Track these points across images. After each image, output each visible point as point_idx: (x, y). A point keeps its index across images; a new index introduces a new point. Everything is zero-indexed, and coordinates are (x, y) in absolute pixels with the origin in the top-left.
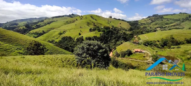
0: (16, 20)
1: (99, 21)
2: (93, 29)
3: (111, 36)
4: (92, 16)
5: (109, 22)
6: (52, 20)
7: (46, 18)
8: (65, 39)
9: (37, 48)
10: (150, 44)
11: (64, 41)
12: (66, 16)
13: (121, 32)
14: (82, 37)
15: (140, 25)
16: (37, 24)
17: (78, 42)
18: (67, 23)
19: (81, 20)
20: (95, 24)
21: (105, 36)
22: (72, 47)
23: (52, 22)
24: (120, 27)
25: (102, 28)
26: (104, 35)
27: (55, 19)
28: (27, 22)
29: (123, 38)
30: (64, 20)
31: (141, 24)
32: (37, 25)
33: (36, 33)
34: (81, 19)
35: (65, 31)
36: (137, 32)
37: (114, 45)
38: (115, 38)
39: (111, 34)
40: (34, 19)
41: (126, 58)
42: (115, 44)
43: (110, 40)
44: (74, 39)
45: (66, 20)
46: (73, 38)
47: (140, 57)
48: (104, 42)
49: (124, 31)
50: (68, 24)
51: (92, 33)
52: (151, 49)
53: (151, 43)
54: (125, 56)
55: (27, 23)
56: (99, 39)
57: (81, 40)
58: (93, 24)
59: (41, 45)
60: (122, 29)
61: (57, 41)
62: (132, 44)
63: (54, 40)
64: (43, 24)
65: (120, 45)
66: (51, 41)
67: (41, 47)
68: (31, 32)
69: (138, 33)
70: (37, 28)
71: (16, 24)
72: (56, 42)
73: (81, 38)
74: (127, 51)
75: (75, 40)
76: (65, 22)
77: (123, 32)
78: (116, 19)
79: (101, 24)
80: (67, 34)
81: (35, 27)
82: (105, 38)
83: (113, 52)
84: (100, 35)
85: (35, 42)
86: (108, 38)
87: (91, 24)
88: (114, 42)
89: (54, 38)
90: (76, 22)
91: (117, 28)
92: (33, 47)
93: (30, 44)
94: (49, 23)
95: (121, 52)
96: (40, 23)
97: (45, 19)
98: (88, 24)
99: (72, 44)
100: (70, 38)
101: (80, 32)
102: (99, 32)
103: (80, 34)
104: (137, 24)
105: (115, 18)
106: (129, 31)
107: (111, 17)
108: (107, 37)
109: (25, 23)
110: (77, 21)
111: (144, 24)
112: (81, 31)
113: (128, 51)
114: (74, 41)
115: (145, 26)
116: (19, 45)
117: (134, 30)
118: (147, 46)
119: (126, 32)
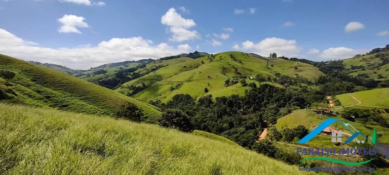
0: (105, 66)
1: (248, 65)
2: (233, 81)
3: (270, 96)
4: (232, 56)
5: (270, 66)
6: (160, 64)
7: (150, 61)
8: (178, 98)
9: (131, 113)
10: (361, 117)
11: (177, 104)
12: (184, 55)
13: (297, 87)
14: (211, 96)
15: (349, 69)
16: (135, 72)
17: (200, 105)
18: (186, 68)
19: (212, 64)
20: (239, 71)
21: (257, 95)
22: (191, 115)
23: (160, 67)
24: (295, 76)
25: (251, 78)
26: (254, 93)
27: (164, 63)
28: (120, 68)
29: (296, 100)
30: (179, 64)
31: (353, 68)
32: (134, 74)
33: (132, 87)
34: (211, 60)
35: (179, 85)
36: (335, 88)
37: (275, 114)
38: (278, 100)
39: (269, 92)
40: (130, 62)
41: (295, 144)
42: (277, 114)
43: (266, 104)
44: (196, 99)
45: (183, 64)
46: (194, 98)
47: (327, 145)
48: (254, 108)
49: (303, 85)
50: (187, 70)
51: (230, 88)
52: (364, 128)
53: (365, 113)
54: (293, 138)
55: (119, 70)
56: (242, 101)
57: (207, 102)
58: (234, 70)
59: (137, 109)
60: (299, 80)
61: (165, 101)
62: (313, 115)
63: (160, 100)
64: (143, 72)
65: (286, 114)
66: (154, 101)
67: (137, 111)
68: (125, 84)
69: (338, 89)
70: (134, 79)
71: (104, 72)
72: (163, 104)
73: (207, 99)
74: (296, 129)
75: (197, 102)
76: (180, 68)
77: (301, 87)
78: (287, 59)
79: (251, 71)
80: (183, 91)
81: (130, 77)
82: (255, 100)
83: (268, 129)
84: (246, 92)
85: (129, 103)
86: (263, 100)
87: (230, 71)
88: (275, 108)
89: (161, 97)
90: (202, 68)
91: (289, 77)
92: (126, 112)
93: (122, 106)
94: (153, 70)
95: (285, 130)
96: (139, 70)
97: (149, 63)
98: (224, 70)
99: (189, 109)
100: (188, 97)
101: (206, 86)
102: (243, 86)
103: (206, 91)
104: (340, 68)
105: (283, 58)
106: (317, 84)
107: (274, 55)
108: (259, 98)
109: (117, 69)
110: (203, 65)
111: (361, 67)
112: (208, 84)
113: (298, 130)
114: (194, 104)
115: (364, 72)
116: (107, 107)
117: (328, 83)
118: (353, 120)
119: (309, 87)
